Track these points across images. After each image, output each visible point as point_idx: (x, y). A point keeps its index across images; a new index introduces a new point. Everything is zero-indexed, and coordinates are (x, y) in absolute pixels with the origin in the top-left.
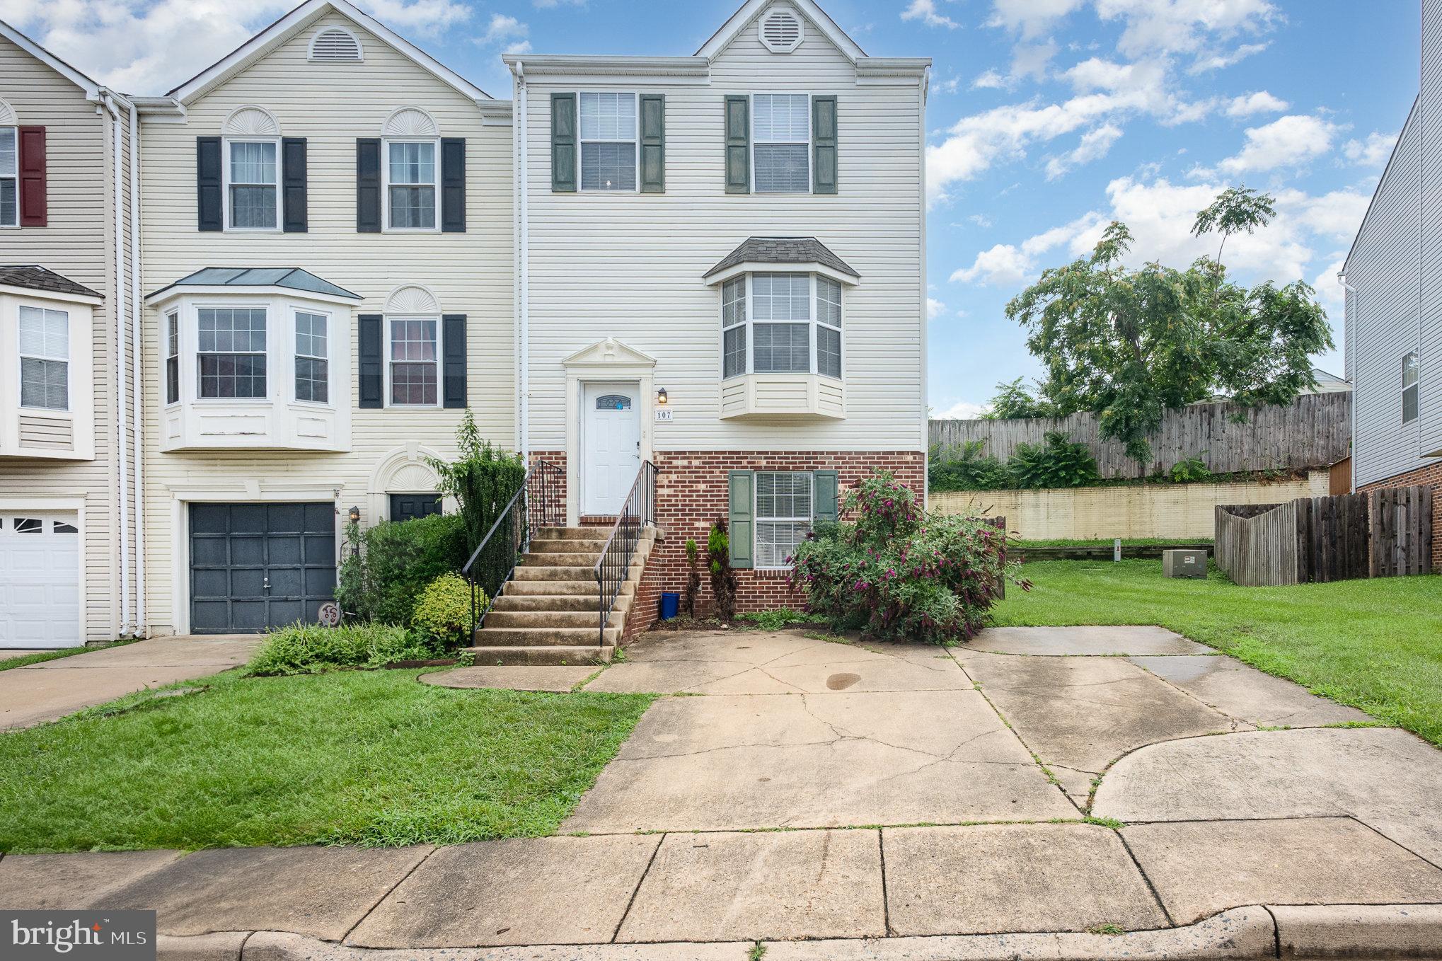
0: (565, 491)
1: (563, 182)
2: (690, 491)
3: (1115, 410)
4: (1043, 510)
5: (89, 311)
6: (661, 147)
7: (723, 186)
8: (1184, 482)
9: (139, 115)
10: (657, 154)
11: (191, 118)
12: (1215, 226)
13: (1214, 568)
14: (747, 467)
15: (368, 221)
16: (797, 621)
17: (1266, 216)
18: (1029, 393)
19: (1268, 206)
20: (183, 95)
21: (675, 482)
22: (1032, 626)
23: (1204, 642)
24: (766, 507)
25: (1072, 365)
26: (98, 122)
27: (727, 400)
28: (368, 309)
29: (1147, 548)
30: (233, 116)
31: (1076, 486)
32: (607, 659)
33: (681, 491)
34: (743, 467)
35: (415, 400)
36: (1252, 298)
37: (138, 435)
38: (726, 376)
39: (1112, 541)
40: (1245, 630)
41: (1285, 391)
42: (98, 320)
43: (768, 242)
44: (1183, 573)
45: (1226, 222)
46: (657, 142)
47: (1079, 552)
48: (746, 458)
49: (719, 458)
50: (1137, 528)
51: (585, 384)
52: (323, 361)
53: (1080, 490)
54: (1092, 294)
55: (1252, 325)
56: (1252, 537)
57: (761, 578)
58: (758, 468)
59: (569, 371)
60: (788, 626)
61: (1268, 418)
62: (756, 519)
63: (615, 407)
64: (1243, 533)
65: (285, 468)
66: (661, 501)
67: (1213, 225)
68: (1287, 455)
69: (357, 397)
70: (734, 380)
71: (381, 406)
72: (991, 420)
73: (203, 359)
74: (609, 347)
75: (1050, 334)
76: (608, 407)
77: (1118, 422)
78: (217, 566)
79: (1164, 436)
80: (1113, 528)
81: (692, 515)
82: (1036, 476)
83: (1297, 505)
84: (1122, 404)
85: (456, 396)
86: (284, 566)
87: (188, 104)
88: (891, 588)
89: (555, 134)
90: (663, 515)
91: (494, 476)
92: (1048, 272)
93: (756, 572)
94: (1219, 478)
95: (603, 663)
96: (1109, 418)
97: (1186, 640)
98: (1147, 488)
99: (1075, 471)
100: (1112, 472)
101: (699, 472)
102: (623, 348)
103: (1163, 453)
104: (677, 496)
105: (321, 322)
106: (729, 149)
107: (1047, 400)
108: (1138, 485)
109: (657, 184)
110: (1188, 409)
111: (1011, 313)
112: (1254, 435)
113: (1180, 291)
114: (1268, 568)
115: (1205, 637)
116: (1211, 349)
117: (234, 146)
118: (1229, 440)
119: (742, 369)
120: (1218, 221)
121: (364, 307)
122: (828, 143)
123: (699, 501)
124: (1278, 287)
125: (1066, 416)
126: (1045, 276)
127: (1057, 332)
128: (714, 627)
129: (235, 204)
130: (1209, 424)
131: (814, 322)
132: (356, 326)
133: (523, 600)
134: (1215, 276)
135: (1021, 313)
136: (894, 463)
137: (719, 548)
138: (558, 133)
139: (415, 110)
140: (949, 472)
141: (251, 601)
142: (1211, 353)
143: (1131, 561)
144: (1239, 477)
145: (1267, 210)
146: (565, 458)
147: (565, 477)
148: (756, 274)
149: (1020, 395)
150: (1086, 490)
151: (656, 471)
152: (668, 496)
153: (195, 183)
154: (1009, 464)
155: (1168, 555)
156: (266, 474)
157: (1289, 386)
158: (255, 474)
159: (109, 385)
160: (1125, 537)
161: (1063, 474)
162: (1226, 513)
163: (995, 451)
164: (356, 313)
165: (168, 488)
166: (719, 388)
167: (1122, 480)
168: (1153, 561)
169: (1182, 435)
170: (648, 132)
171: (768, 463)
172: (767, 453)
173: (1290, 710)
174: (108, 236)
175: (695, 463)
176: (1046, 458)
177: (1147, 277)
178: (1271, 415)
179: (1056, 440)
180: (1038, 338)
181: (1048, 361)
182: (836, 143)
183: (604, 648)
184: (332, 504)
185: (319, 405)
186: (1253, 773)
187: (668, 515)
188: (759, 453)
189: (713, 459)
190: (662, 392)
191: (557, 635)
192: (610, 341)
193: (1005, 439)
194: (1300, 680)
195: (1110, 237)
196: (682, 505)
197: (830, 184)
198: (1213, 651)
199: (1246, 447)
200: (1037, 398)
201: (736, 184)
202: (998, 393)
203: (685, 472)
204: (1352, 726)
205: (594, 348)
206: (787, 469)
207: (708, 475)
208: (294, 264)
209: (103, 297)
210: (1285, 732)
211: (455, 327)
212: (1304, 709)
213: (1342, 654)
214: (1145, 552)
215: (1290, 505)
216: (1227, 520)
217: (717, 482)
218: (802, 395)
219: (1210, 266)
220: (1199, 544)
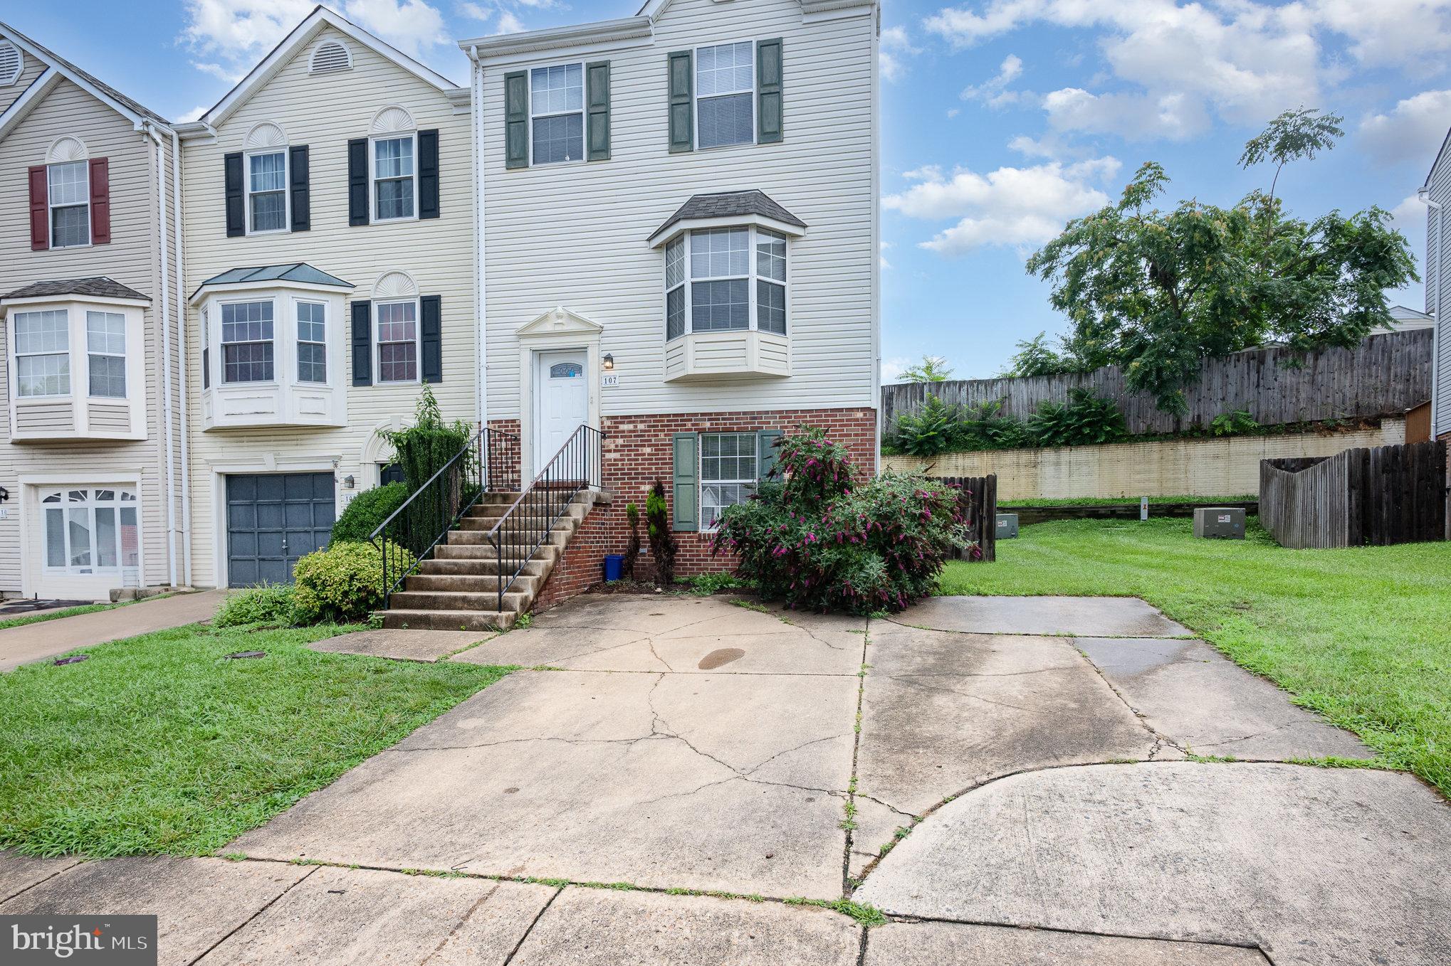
0: (519, 458)
1: (515, 159)
2: (635, 455)
3: (1144, 361)
4: (1064, 468)
5: (141, 311)
6: (607, 113)
7: (666, 147)
8: (1226, 436)
9: (181, 140)
10: (603, 121)
11: (221, 139)
12: (1268, 155)
13: (1257, 527)
14: (691, 430)
15: (358, 216)
16: (733, 585)
17: (1332, 138)
18: (1052, 349)
19: (1334, 125)
20: (211, 118)
21: (622, 446)
22: (986, 595)
23: (1180, 621)
24: (710, 470)
25: (1099, 317)
26: (144, 149)
27: (671, 362)
28: (359, 296)
29: (1179, 506)
30: (251, 133)
31: (1102, 443)
32: (503, 625)
33: (628, 455)
34: (686, 430)
35: (399, 377)
36: (1314, 230)
37: (183, 418)
38: (669, 338)
39: (1139, 499)
40: (1241, 607)
41: (1351, 330)
42: (148, 320)
43: (709, 199)
44: (1215, 533)
45: (1282, 148)
46: (602, 109)
47: (1102, 511)
48: (691, 420)
49: (663, 421)
50: (1170, 484)
51: (539, 354)
52: (321, 345)
53: (1105, 447)
54: (1123, 242)
55: (1313, 261)
56: (1299, 494)
57: (705, 541)
58: (701, 431)
59: (523, 341)
60: (722, 590)
61: (1331, 362)
62: (701, 481)
63: (568, 375)
64: (1289, 489)
65: (295, 442)
66: (609, 465)
67: (1266, 154)
68: (1354, 402)
69: (351, 377)
70: (676, 342)
71: (370, 384)
72: (1011, 379)
73: (226, 348)
74: (559, 317)
75: (1075, 287)
76: (561, 375)
77: (1147, 374)
78: (247, 530)
79: (1204, 388)
80: (1142, 485)
81: (638, 478)
82: (1057, 434)
83: (1350, 457)
84: (1152, 355)
85: (433, 372)
86: (298, 529)
87: (217, 127)
88: (813, 554)
89: (508, 114)
90: (610, 479)
91: (430, 443)
92: (1073, 222)
93: (700, 535)
94: (1269, 430)
95: (499, 629)
96: (1137, 370)
97: (1163, 617)
98: (1183, 442)
99: (1101, 427)
100: (1143, 427)
101: (644, 436)
102: (572, 317)
103: (1202, 405)
104: (624, 460)
105: (319, 310)
106: (672, 107)
107: (1071, 355)
108: (1172, 440)
109: (602, 151)
110: (1233, 357)
111: (1032, 268)
112: (1313, 382)
113: (1222, 230)
114: (1316, 527)
115: (1184, 615)
116: (1261, 290)
117: (254, 160)
118: (1283, 388)
119: (682, 331)
120: (1271, 149)
121: (356, 294)
122: (773, 89)
123: (644, 464)
124: (1345, 216)
125: (1093, 371)
126: (1069, 227)
127: (1083, 285)
128: (650, 591)
129: (255, 211)
130: (1258, 372)
131: (753, 277)
132: (349, 312)
133: (449, 564)
134: (1268, 211)
135: (1043, 267)
136: (843, 420)
137: (656, 511)
138: (511, 112)
139: (396, 108)
140: (966, 432)
141: (273, 560)
142: (1260, 296)
143: (1160, 520)
144: (1294, 428)
145: (1333, 131)
146: (519, 426)
147: (519, 444)
148: (694, 232)
149: (1042, 352)
150: (1112, 447)
151: (604, 437)
152: (615, 460)
153: (224, 196)
154: (1029, 422)
155: (1199, 513)
156: (280, 448)
157: (1357, 325)
158: (272, 448)
159: (157, 375)
160: (1155, 494)
161: (1087, 431)
162: (1271, 468)
163: (1014, 410)
164: (349, 301)
165: (208, 462)
166: (663, 350)
167: (1155, 435)
168: (1184, 520)
169: (1225, 385)
170: (594, 100)
171: (712, 424)
172: (711, 414)
173: (1249, 729)
174: (154, 247)
175: (641, 426)
176: (1068, 415)
177: (1182, 217)
178: (1335, 359)
179: (1080, 396)
180: (1062, 292)
181: (1072, 315)
182: (782, 88)
183: (504, 614)
184: (332, 474)
185: (319, 385)
186: (1139, 838)
187: (615, 479)
188: (703, 414)
189: (657, 422)
190: (609, 358)
191: (464, 599)
192: (560, 310)
193: (1025, 398)
194: (1284, 682)
195: (1143, 179)
196: (629, 469)
197: (776, 132)
198: (1188, 633)
199: (1303, 395)
200: (1060, 353)
201: (679, 142)
202: (1020, 350)
203: (631, 436)
204: (1331, 764)
205: (544, 318)
206: (731, 430)
207: (653, 439)
208: (299, 260)
209: (151, 300)
210: (1223, 766)
211: (431, 306)
212: (1271, 729)
213: (1360, 646)
214: (1177, 511)
215: (1340, 457)
216: (1273, 474)
217: (662, 445)
218: (741, 353)
219: (1263, 201)
220: (1241, 501)
